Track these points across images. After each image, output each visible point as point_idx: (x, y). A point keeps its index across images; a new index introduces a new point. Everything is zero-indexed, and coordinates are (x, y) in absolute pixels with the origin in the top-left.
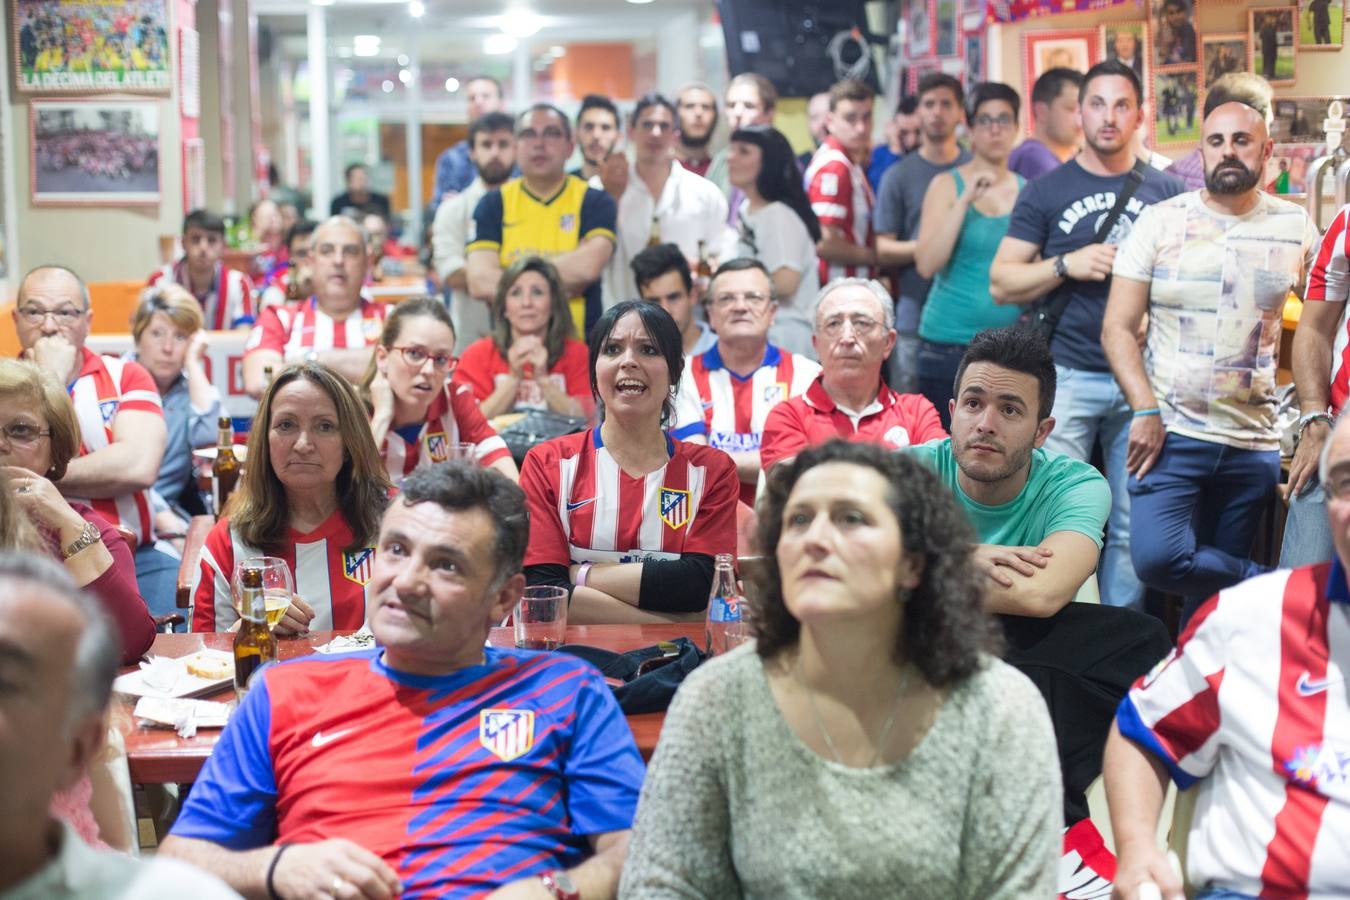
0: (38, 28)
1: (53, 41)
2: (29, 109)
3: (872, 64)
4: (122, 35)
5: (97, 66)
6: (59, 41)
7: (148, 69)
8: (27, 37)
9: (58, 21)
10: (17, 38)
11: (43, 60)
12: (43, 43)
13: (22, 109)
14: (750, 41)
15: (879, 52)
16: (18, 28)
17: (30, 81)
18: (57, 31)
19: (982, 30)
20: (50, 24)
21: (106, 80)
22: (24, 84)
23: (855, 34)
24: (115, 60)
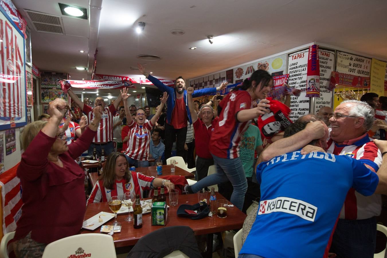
0: (45, 93)
1: (47, 95)
2: (43, 105)
4: (59, 95)
6: (49, 95)
8: (43, 94)
9: (48, 92)
10: (41, 94)
11: (46, 98)
12: (46, 95)
13: (42, 106)
14: (151, 100)
16: (41, 93)
17: (43, 101)
18: (48, 94)
20: (47, 93)
22: (42, 102)
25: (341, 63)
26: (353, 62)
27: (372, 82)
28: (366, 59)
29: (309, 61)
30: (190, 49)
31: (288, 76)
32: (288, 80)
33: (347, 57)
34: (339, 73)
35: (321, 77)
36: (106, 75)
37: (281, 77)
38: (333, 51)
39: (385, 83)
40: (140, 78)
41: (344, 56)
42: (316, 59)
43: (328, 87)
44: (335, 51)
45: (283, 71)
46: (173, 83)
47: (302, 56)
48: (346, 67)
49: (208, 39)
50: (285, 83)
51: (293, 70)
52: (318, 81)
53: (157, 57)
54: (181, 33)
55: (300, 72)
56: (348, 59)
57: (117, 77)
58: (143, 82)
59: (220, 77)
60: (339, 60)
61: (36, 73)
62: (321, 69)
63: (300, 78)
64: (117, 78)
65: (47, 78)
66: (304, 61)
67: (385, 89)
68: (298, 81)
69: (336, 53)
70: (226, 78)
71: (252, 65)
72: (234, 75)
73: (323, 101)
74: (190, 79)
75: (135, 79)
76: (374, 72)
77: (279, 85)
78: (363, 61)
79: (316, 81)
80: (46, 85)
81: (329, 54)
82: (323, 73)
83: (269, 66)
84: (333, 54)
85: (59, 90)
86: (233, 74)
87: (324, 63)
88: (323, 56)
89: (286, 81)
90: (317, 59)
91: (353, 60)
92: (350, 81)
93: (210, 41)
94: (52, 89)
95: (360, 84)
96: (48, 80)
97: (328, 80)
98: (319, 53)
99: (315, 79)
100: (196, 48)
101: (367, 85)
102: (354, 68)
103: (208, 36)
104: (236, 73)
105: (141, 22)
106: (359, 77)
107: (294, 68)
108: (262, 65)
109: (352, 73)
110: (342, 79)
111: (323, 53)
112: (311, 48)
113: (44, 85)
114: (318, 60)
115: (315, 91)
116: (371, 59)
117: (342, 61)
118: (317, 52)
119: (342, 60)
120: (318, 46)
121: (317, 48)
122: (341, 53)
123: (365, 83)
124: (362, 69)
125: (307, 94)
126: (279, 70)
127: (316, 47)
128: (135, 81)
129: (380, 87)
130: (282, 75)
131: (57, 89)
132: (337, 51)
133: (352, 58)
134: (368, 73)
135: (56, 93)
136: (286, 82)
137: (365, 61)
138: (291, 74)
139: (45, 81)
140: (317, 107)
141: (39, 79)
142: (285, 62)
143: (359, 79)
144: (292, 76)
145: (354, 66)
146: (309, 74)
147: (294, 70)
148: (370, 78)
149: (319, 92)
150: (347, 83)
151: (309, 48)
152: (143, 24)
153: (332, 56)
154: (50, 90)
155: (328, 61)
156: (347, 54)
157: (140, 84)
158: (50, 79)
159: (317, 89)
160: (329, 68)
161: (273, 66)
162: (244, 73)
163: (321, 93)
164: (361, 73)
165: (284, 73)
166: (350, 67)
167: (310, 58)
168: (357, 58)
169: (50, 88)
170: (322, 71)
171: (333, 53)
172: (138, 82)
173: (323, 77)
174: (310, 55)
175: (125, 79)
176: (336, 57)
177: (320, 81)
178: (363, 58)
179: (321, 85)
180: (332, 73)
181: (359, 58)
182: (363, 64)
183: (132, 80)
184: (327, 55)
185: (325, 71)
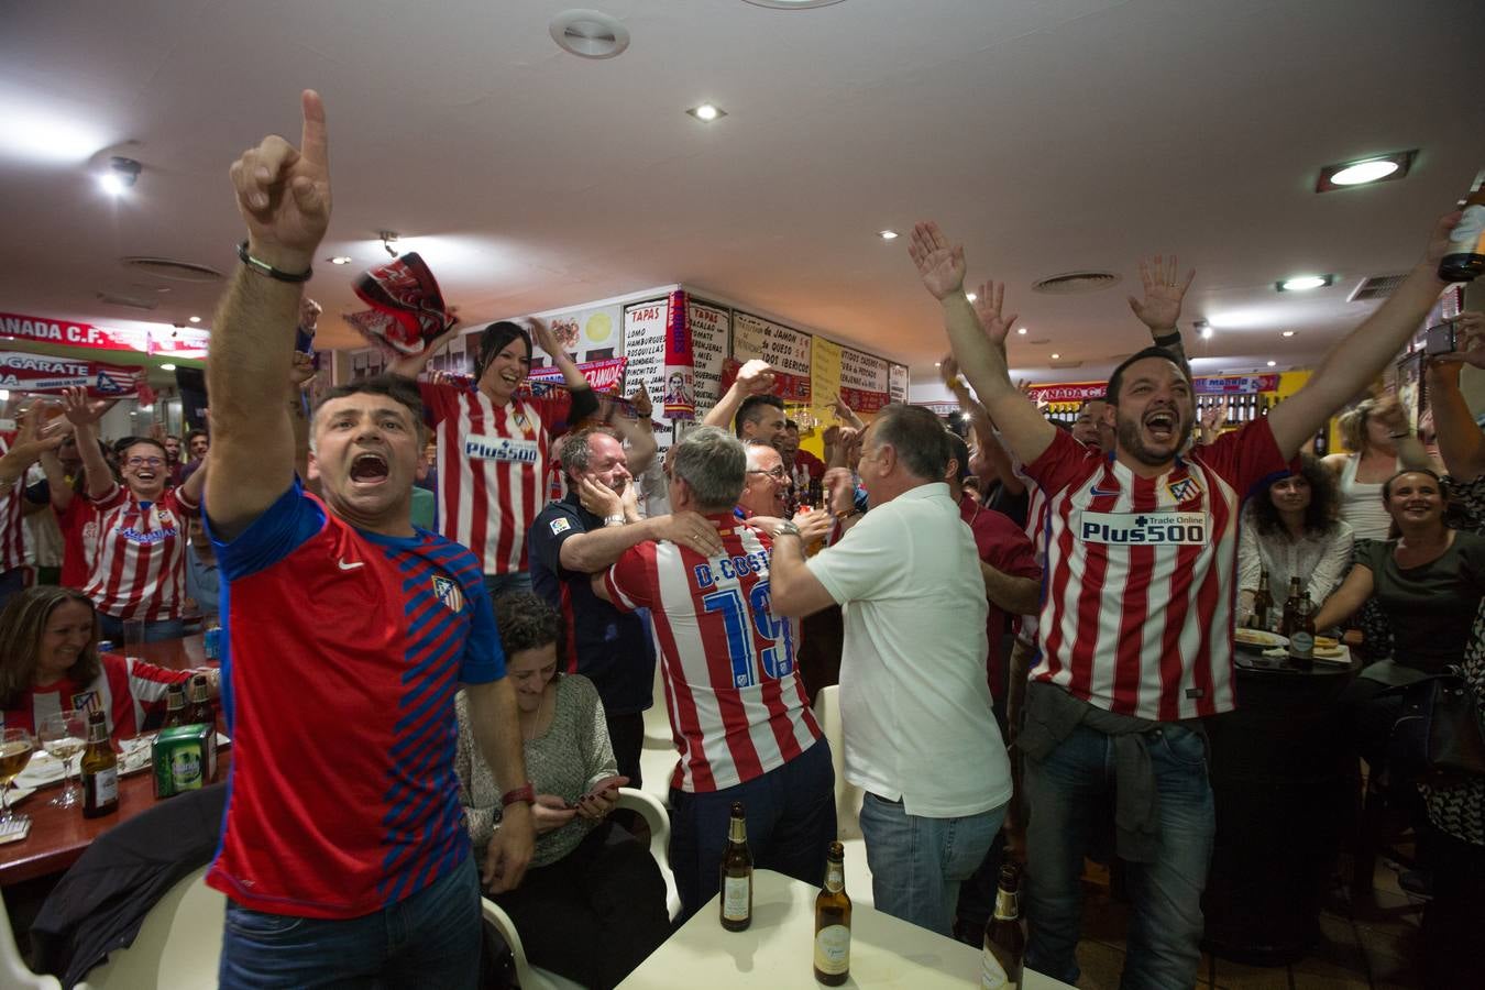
25: (744, 339)
26: (771, 340)
27: (814, 388)
28: (799, 336)
29: (668, 328)
30: (331, 260)
31: (624, 362)
32: (624, 374)
33: (759, 327)
35: (697, 369)
37: (608, 363)
38: (725, 309)
39: (842, 391)
40: (149, 334)
41: (751, 324)
42: (684, 325)
44: (730, 311)
45: (612, 349)
47: (655, 315)
49: (383, 242)
50: (617, 381)
51: (635, 348)
52: (689, 379)
53: (212, 273)
55: (651, 356)
56: (760, 331)
57: (33, 320)
58: (160, 349)
59: (448, 353)
60: (739, 332)
62: (696, 350)
63: (652, 370)
64: (38, 325)
66: (658, 326)
69: (733, 315)
74: (354, 349)
75: (124, 336)
76: (817, 365)
77: (604, 383)
78: (794, 339)
79: (684, 378)
81: (716, 317)
82: (703, 361)
83: (579, 332)
84: (724, 316)
87: (704, 337)
88: (701, 320)
89: (620, 375)
90: (688, 326)
91: (772, 334)
93: (388, 248)
95: (790, 392)
97: (714, 377)
98: (692, 311)
99: (684, 374)
100: (348, 259)
101: (804, 394)
102: (776, 354)
103: (382, 233)
105: (120, 159)
106: (787, 374)
107: (638, 343)
108: (562, 327)
111: (701, 313)
112: (672, 298)
114: (690, 331)
115: (683, 403)
116: (811, 336)
117: (746, 336)
118: (688, 310)
119: (746, 332)
120: (690, 294)
121: (687, 298)
122: (745, 317)
123: (801, 389)
124: (792, 357)
125: (666, 411)
126: (601, 346)
127: (683, 297)
128: (125, 342)
130: (611, 357)
132: (734, 310)
133: (770, 331)
134: (806, 368)
136: (619, 379)
137: (798, 340)
138: (631, 359)
142: (616, 327)
143: (788, 381)
144: (635, 363)
145: (773, 350)
146: (669, 361)
147: (638, 347)
148: (809, 380)
151: (668, 298)
152: (129, 165)
153: (722, 323)
155: (715, 333)
156: (757, 321)
157: (147, 353)
159: (687, 399)
160: (717, 349)
161: (588, 333)
163: (697, 408)
164: (792, 366)
165: (616, 354)
166: (765, 351)
167: (671, 323)
168: (781, 332)
170: (701, 355)
171: (726, 314)
172: (141, 346)
173: (701, 370)
174: (671, 316)
175: (78, 330)
176: (732, 325)
177: (696, 380)
178: (793, 333)
179: (697, 389)
180: (725, 361)
181: (784, 331)
182: (794, 346)
183: (112, 338)
184: (711, 320)
185: (708, 357)
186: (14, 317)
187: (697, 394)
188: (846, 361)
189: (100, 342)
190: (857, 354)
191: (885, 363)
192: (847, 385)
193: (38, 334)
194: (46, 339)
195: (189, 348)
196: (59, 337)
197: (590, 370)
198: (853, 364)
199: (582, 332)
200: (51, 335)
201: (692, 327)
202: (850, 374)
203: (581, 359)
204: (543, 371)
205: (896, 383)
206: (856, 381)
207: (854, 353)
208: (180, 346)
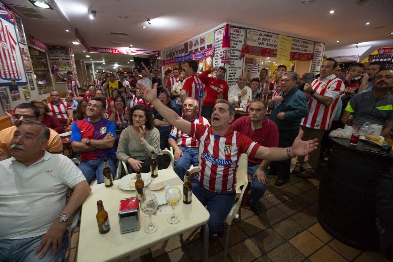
3: (151, 70)
4: (65, 64)
5: (62, 68)
7: (69, 68)
15: (152, 68)
16: (51, 63)
19: (161, 67)
20: (55, 63)
21: (64, 69)
23: (149, 67)
24: (65, 67)
25: (251, 38)
26: (262, 37)
27: (278, 53)
28: (274, 35)
29: (224, 37)
30: (143, 28)
31: (214, 48)
32: (214, 51)
33: (257, 33)
34: (249, 46)
35: (232, 48)
36: (99, 48)
37: (211, 48)
38: (244, 28)
39: (291, 53)
40: (126, 50)
41: (254, 33)
43: (239, 56)
44: (246, 29)
45: (212, 44)
46: (153, 54)
47: (221, 33)
48: (255, 41)
53: (126, 34)
54: (126, 17)
55: (220, 45)
56: (257, 35)
57: (107, 49)
58: (129, 53)
60: (249, 36)
61: (43, 47)
62: (232, 42)
63: (220, 49)
65: (54, 51)
66: (221, 37)
67: (290, 58)
68: (219, 52)
69: (247, 30)
70: (184, 49)
71: (197, 39)
72: (189, 47)
73: (234, 66)
76: (281, 45)
78: (272, 36)
79: (227, 51)
80: (53, 56)
81: (240, 31)
82: (235, 46)
84: (243, 31)
85: (65, 60)
86: (187, 46)
87: (236, 38)
88: (235, 33)
89: (213, 52)
90: (229, 35)
91: (262, 35)
92: (259, 51)
93: (148, 22)
94: (58, 59)
95: (268, 54)
96: (55, 53)
97: (239, 51)
98: (232, 30)
99: (227, 50)
100: (146, 27)
101: (274, 55)
102: (263, 42)
103: (147, 19)
104: (189, 45)
105: (92, 11)
106: (267, 48)
108: (202, 39)
109: (260, 46)
110: (252, 50)
111: (235, 31)
113: (52, 57)
115: (226, 59)
116: (279, 35)
117: (252, 37)
118: (229, 30)
119: (252, 35)
120: (230, 25)
121: (229, 26)
122: (251, 30)
123: (273, 53)
124: (270, 43)
125: (222, 61)
126: (210, 43)
128: (122, 52)
129: (286, 56)
131: (63, 59)
132: (247, 28)
133: (262, 34)
134: (276, 46)
135: (63, 63)
137: (273, 37)
138: (216, 47)
139: (52, 53)
140: (229, 71)
141: (48, 52)
142: (213, 37)
143: (268, 51)
145: (263, 40)
146: (223, 47)
147: (217, 43)
148: (276, 50)
149: (230, 60)
150: (256, 53)
151: (224, 27)
152: (94, 12)
153: (243, 32)
154: (57, 61)
155: (240, 37)
156: (256, 31)
158: (56, 51)
159: (228, 57)
160: (240, 41)
162: (194, 45)
164: (270, 45)
165: (213, 46)
166: (259, 41)
167: (224, 35)
168: (266, 34)
169: (57, 59)
170: (234, 44)
172: (125, 53)
173: (234, 48)
174: (225, 32)
175: (114, 50)
176: (246, 33)
177: (231, 51)
178: (271, 34)
179: (232, 54)
180: (243, 45)
181: (267, 34)
182: (271, 39)
183: (120, 51)
184: (238, 32)
185: (237, 44)
186: (104, 48)
187: (231, 56)
188: (294, 42)
189: (118, 52)
190: (300, 40)
191: (313, 42)
192: (293, 51)
193: (108, 52)
194: (110, 53)
195: (134, 52)
196: (112, 52)
197: (207, 51)
198: (298, 44)
199: (206, 40)
200: (110, 52)
201: (231, 35)
202: (295, 47)
203: (206, 48)
204: (198, 52)
205: (318, 49)
206: (298, 49)
207: (298, 39)
208: (132, 52)
